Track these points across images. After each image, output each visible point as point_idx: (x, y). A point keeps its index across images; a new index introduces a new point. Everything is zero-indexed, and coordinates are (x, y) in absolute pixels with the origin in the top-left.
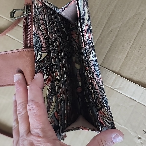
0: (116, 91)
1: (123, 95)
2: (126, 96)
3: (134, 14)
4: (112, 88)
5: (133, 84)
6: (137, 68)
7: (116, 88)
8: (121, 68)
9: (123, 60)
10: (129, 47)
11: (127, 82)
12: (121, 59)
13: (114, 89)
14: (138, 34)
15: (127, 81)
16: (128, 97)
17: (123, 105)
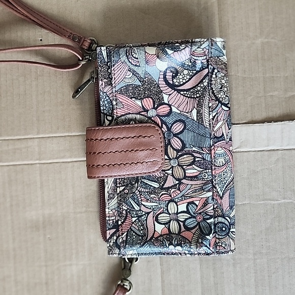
16: (264, 151)
17: (263, 168)
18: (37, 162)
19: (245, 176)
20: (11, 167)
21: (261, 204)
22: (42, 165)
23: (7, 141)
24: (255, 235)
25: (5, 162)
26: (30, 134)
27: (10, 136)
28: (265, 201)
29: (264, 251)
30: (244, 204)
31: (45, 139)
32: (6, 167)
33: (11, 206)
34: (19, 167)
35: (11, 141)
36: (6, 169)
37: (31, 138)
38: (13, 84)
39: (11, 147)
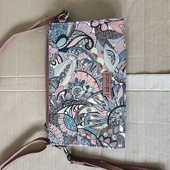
0: (152, 91)
1: (162, 91)
2: (165, 91)
3: (131, 5)
4: (147, 90)
5: (166, 75)
6: (162, 57)
7: (151, 88)
8: (145, 66)
9: (143, 56)
10: (142, 40)
11: (159, 76)
12: (140, 57)
13: (150, 90)
14: (145, 22)
15: (157, 76)
16: (168, 91)
17: (168, 102)
18: (36, 90)
19: (156, 106)
20: (23, 92)
21: (165, 125)
22: (39, 92)
23: (21, 78)
24: (160, 144)
25: (20, 90)
26: (33, 75)
27: (23, 75)
28: (168, 123)
29: (165, 154)
30: (154, 124)
31: (40, 78)
32: (20, 92)
33: (22, 114)
34: (26, 93)
35: (23, 78)
36: (20, 93)
37: (34, 77)
38: (25, 46)
39: (23, 82)
